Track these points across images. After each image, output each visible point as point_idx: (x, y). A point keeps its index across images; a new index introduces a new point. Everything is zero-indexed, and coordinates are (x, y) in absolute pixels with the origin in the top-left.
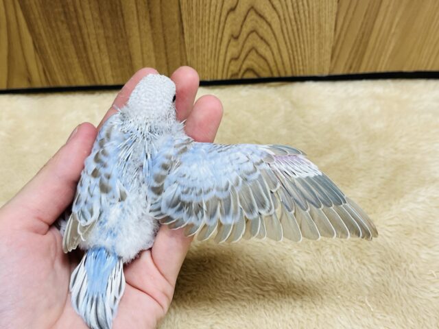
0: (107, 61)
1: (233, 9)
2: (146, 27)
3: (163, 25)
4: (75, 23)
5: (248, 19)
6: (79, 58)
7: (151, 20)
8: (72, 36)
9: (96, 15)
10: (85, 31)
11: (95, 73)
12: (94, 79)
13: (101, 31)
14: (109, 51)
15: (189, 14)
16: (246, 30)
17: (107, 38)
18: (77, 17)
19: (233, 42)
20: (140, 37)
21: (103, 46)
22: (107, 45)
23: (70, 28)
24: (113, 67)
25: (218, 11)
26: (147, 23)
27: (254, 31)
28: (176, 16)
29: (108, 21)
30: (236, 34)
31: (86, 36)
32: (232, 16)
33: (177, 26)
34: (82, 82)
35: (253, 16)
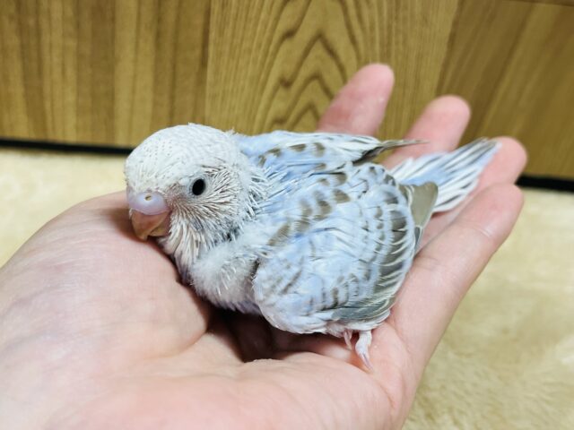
0: (71, 98)
1: (289, 34)
2: (147, 46)
3: (176, 46)
4: (31, 22)
5: (311, 56)
6: (26, 86)
7: (158, 35)
8: (22, 46)
9: (70, 12)
10: (46, 39)
11: (49, 118)
12: (45, 130)
13: (72, 43)
14: (79, 80)
15: (221, 33)
16: (305, 72)
17: (80, 56)
18: (37, 13)
19: (281, 92)
20: (135, 61)
21: (70, 72)
22: (78, 69)
23: (22, 30)
24: (80, 111)
25: (267, 34)
26: (151, 38)
27: (316, 76)
28: (198, 34)
29: (87, 27)
30: (288, 77)
31: (46, 50)
32: (287, 45)
33: (198, 52)
34: (23, 131)
35: (318, 50)
